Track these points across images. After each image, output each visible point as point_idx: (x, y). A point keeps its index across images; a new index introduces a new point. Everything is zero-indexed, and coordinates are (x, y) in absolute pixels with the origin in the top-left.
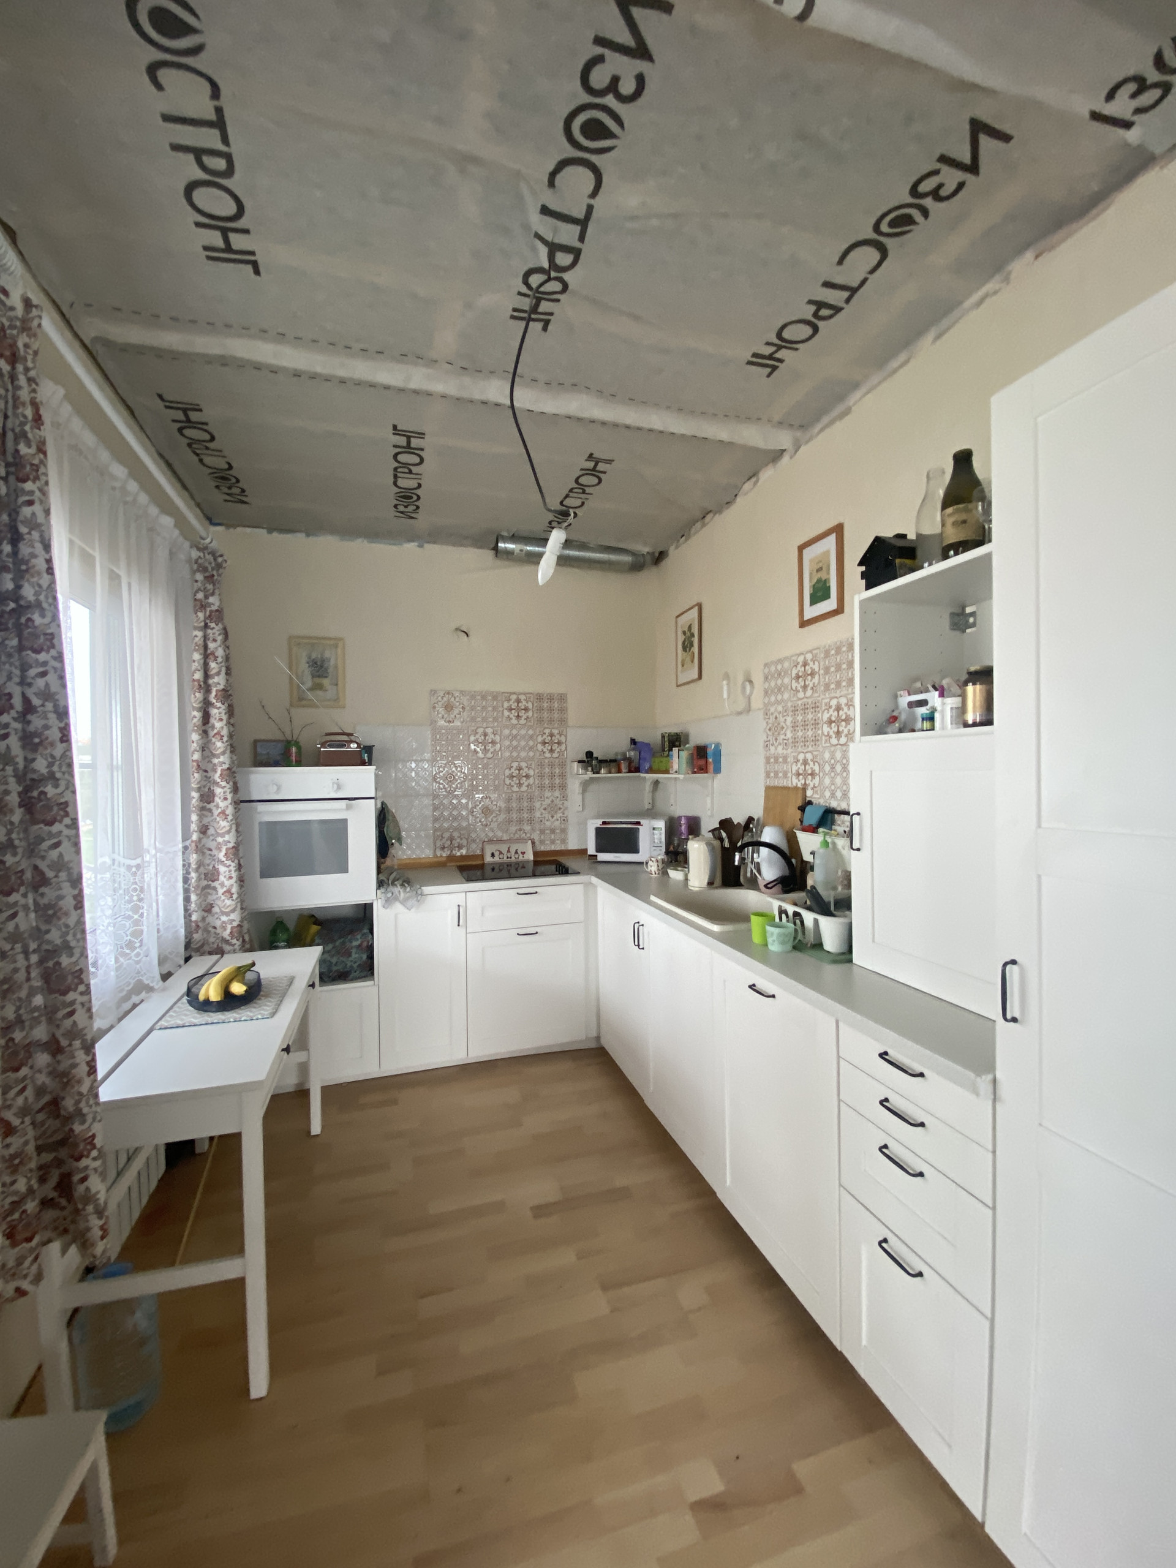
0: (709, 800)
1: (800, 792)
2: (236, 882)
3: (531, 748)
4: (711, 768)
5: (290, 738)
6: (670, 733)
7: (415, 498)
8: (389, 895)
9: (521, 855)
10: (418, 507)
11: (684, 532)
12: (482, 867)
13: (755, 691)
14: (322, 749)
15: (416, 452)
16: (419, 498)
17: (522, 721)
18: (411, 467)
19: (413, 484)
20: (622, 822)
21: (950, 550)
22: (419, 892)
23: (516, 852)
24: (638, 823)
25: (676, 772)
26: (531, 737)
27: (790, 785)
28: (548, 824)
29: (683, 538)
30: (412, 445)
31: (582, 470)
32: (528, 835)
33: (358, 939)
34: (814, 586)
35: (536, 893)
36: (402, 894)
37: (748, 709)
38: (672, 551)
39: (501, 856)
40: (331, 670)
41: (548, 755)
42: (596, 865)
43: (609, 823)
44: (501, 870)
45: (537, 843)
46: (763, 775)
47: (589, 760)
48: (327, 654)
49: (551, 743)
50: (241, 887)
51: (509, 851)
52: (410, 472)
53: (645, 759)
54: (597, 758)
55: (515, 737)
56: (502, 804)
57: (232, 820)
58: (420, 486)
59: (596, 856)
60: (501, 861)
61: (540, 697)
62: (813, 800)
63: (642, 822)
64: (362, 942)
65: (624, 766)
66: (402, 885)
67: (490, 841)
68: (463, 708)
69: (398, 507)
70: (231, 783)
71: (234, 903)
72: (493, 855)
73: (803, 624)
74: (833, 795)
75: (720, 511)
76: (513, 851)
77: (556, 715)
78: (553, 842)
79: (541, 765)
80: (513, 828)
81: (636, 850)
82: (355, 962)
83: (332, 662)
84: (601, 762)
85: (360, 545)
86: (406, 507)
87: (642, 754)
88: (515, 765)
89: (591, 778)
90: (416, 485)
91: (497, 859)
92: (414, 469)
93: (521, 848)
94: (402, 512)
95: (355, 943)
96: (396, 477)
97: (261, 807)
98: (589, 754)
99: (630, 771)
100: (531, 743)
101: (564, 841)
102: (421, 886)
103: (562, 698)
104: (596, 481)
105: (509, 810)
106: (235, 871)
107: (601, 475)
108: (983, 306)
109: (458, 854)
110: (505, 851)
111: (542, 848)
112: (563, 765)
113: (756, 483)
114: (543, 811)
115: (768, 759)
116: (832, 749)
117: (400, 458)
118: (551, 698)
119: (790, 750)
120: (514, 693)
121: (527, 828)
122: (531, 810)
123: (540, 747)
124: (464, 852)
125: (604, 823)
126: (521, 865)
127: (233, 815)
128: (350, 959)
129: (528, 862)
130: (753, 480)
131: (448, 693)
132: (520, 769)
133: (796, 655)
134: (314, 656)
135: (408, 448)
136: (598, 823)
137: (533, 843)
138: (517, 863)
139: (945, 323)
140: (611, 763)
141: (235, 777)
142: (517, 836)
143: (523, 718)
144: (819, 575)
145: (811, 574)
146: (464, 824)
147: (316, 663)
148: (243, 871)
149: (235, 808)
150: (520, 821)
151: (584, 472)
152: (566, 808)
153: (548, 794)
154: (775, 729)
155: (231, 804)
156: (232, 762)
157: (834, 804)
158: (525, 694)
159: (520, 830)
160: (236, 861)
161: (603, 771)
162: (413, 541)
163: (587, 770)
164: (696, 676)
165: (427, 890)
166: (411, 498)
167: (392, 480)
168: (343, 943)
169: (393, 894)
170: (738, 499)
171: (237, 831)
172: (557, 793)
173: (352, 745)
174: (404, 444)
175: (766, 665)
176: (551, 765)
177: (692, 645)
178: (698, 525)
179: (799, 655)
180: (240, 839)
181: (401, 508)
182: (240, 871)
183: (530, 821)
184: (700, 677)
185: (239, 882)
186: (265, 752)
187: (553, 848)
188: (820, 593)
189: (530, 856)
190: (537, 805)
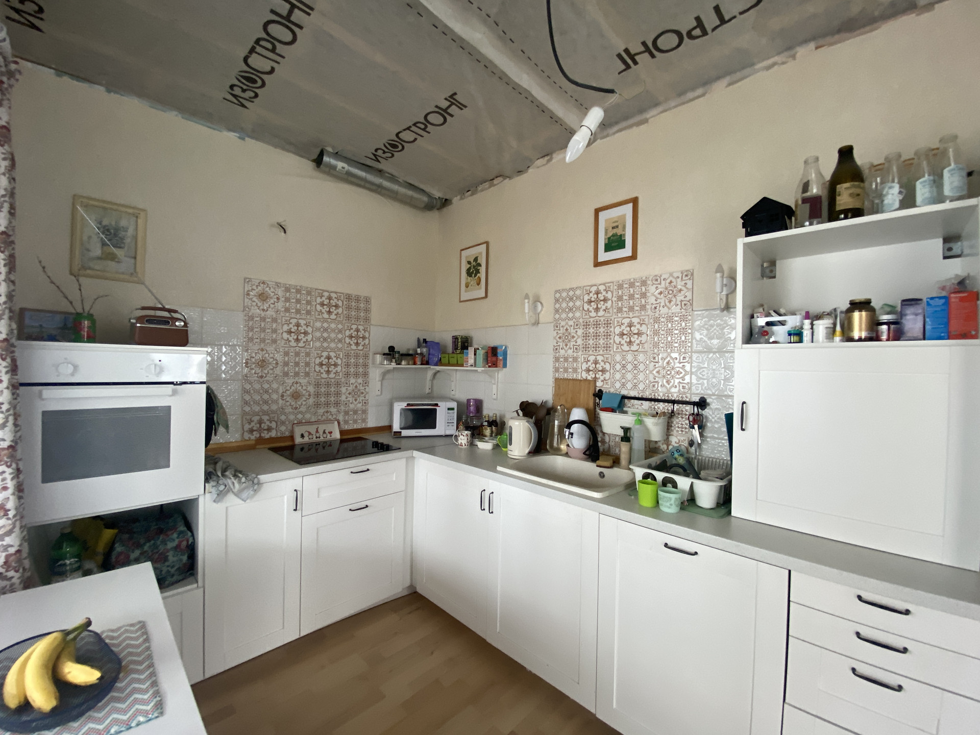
0: (495, 386)
1: (592, 384)
2: (13, 494)
3: (340, 341)
4: (501, 363)
5: (80, 310)
6: (462, 336)
7: (259, 83)
8: (222, 487)
9: (329, 435)
10: (256, 96)
11: (470, 188)
12: (292, 447)
13: (544, 309)
14: (138, 325)
15: (293, 27)
16: (263, 84)
17: (333, 317)
18: (277, 44)
19: (265, 65)
20: (423, 404)
21: (841, 214)
22: (256, 481)
23: (324, 432)
24: (437, 405)
25: (472, 366)
26: (340, 331)
27: (580, 378)
28: (352, 406)
29: (470, 192)
30: (293, 18)
31: (437, 107)
32: (334, 416)
33: (174, 540)
34: (609, 238)
35: (368, 470)
36: (237, 485)
37: (537, 323)
38: (456, 200)
39: (310, 437)
40: (128, 241)
41: (354, 347)
42: (399, 439)
43: (412, 405)
44: (309, 450)
45: (342, 423)
46: (552, 370)
47: (391, 353)
48: (123, 223)
49: (357, 338)
50: (20, 498)
51: (317, 431)
52: (273, 50)
53: (433, 355)
54: (399, 352)
55: (326, 330)
56: (311, 389)
57: (8, 410)
58: (273, 70)
59: (401, 432)
60: (311, 441)
61: (349, 297)
62: (602, 389)
63: (440, 404)
64: (180, 542)
65: (418, 360)
66: (235, 476)
67: (300, 423)
68: (278, 299)
69: (235, 88)
70: (9, 360)
71: (10, 522)
72: (302, 436)
73: (597, 264)
74: (623, 385)
75: (510, 178)
76: (321, 432)
77: (362, 314)
78: (355, 421)
79: (348, 356)
80: (321, 411)
81: (434, 427)
82: (173, 567)
83: (131, 232)
84: (402, 355)
85: (172, 118)
86: (244, 91)
87: (431, 350)
88: (325, 354)
89: (394, 368)
90: (268, 69)
91: (306, 439)
92: (280, 48)
93: (328, 427)
94: (235, 96)
95: (170, 545)
96: (252, 50)
97: (48, 392)
98: (391, 349)
99: (422, 364)
100: (340, 336)
101: (364, 420)
102: (257, 475)
103: (367, 300)
104: (441, 120)
105: (317, 395)
106: (12, 479)
107: (448, 117)
108: (771, 71)
109: (267, 436)
110: (313, 432)
111: (346, 427)
112: (366, 356)
113: (549, 161)
114: (348, 395)
115: (557, 359)
116: (624, 353)
117: (272, 28)
118: (358, 299)
119: (580, 353)
120: (328, 292)
121: (333, 410)
122: (338, 394)
123: (348, 340)
124: (273, 434)
125: (408, 405)
126: (328, 444)
127: (10, 403)
128: (167, 564)
129: (335, 440)
130: (546, 158)
131: (263, 283)
132: (329, 358)
133: (589, 286)
134: (105, 222)
135: (286, 21)
136: (403, 405)
137: (339, 423)
138: (325, 442)
139: (738, 75)
140: (409, 356)
141: (13, 352)
142: (324, 417)
143: (333, 314)
144: (615, 231)
145: (606, 231)
146: (274, 407)
147: (108, 230)
148: (21, 477)
149: (13, 394)
150: (327, 404)
151: (437, 110)
152: (367, 393)
153: (352, 380)
154: (566, 337)
155: (7, 388)
156: (11, 332)
157: (624, 392)
158: (336, 293)
159: (327, 412)
160: (14, 466)
161: (403, 363)
162: (234, 131)
163: (391, 361)
164: (483, 295)
165: (263, 478)
166: (255, 82)
167: (245, 52)
168: (155, 547)
169: (226, 486)
170: (530, 170)
171: (16, 425)
172: (360, 380)
173: (177, 324)
174: (285, 13)
175: (556, 292)
176: (357, 356)
177: (478, 272)
178: (487, 185)
179: (592, 286)
180: (19, 434)
181: (237, 91)
182: (18, 477)
183: (337, 404)
184: (486, 296)
185: (16, 493)
186: (37, 324)
187: (355, 427)
188: (615, 243)
189: (337, 435)
190: (343, 390)
